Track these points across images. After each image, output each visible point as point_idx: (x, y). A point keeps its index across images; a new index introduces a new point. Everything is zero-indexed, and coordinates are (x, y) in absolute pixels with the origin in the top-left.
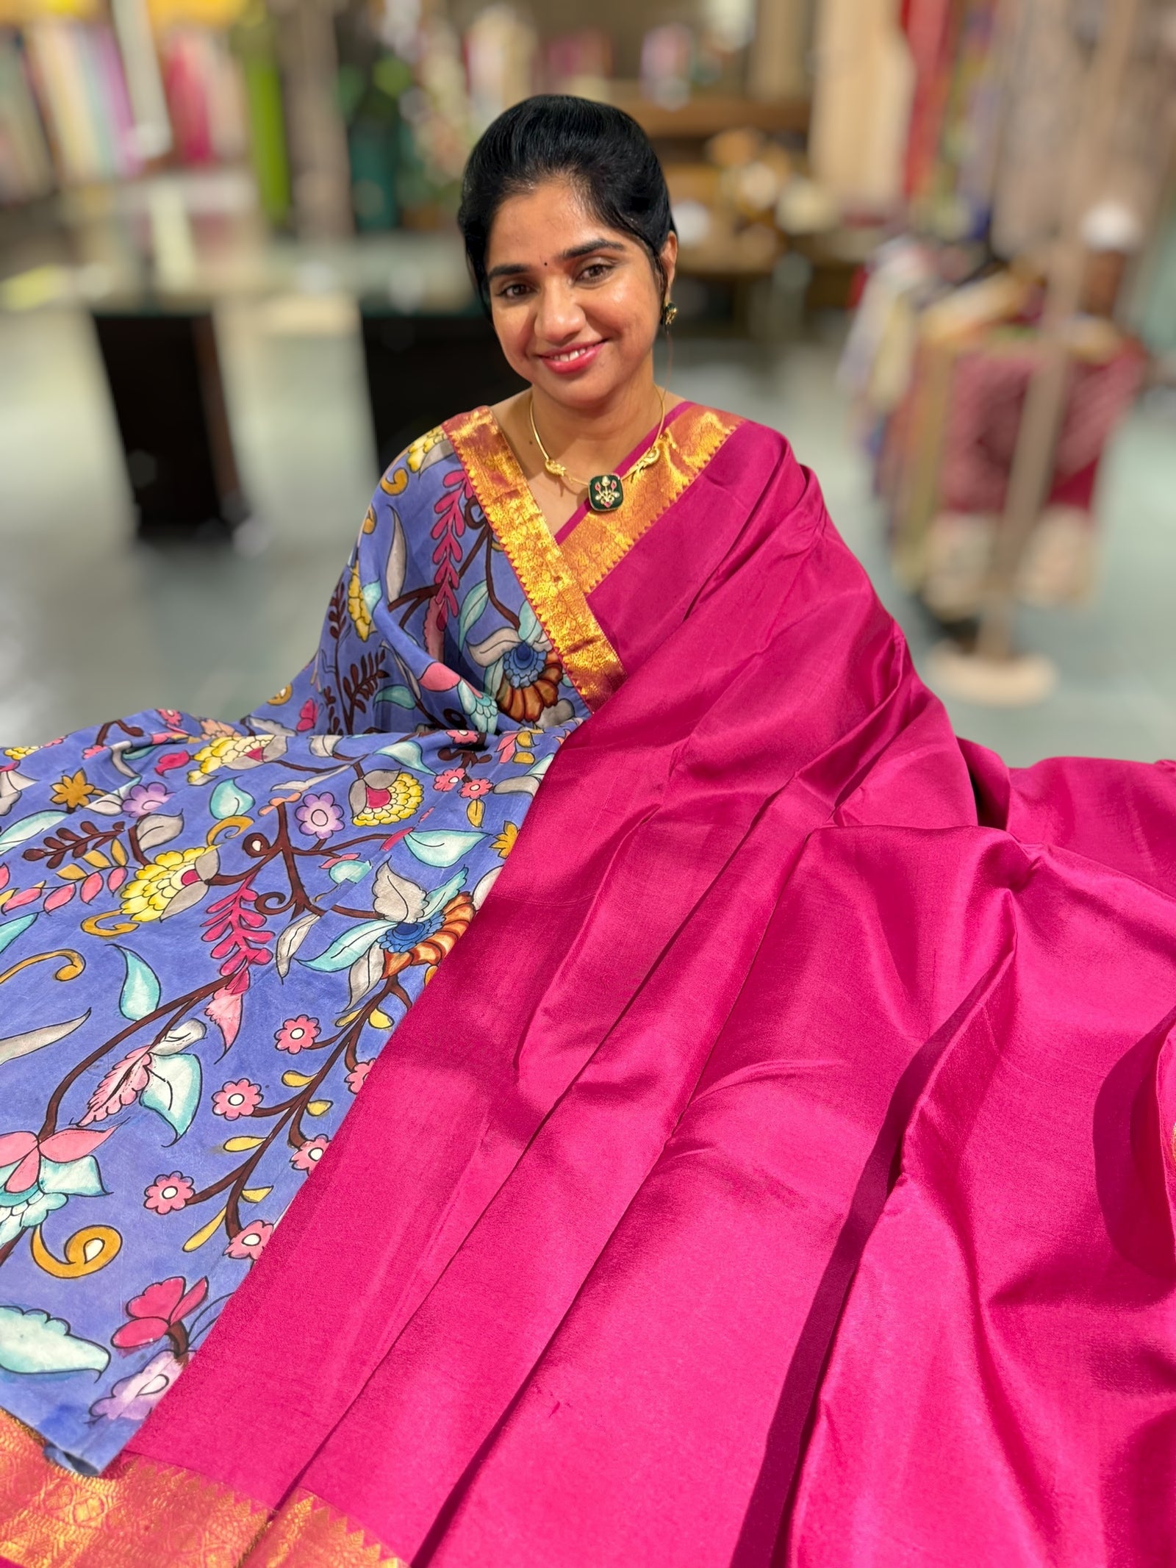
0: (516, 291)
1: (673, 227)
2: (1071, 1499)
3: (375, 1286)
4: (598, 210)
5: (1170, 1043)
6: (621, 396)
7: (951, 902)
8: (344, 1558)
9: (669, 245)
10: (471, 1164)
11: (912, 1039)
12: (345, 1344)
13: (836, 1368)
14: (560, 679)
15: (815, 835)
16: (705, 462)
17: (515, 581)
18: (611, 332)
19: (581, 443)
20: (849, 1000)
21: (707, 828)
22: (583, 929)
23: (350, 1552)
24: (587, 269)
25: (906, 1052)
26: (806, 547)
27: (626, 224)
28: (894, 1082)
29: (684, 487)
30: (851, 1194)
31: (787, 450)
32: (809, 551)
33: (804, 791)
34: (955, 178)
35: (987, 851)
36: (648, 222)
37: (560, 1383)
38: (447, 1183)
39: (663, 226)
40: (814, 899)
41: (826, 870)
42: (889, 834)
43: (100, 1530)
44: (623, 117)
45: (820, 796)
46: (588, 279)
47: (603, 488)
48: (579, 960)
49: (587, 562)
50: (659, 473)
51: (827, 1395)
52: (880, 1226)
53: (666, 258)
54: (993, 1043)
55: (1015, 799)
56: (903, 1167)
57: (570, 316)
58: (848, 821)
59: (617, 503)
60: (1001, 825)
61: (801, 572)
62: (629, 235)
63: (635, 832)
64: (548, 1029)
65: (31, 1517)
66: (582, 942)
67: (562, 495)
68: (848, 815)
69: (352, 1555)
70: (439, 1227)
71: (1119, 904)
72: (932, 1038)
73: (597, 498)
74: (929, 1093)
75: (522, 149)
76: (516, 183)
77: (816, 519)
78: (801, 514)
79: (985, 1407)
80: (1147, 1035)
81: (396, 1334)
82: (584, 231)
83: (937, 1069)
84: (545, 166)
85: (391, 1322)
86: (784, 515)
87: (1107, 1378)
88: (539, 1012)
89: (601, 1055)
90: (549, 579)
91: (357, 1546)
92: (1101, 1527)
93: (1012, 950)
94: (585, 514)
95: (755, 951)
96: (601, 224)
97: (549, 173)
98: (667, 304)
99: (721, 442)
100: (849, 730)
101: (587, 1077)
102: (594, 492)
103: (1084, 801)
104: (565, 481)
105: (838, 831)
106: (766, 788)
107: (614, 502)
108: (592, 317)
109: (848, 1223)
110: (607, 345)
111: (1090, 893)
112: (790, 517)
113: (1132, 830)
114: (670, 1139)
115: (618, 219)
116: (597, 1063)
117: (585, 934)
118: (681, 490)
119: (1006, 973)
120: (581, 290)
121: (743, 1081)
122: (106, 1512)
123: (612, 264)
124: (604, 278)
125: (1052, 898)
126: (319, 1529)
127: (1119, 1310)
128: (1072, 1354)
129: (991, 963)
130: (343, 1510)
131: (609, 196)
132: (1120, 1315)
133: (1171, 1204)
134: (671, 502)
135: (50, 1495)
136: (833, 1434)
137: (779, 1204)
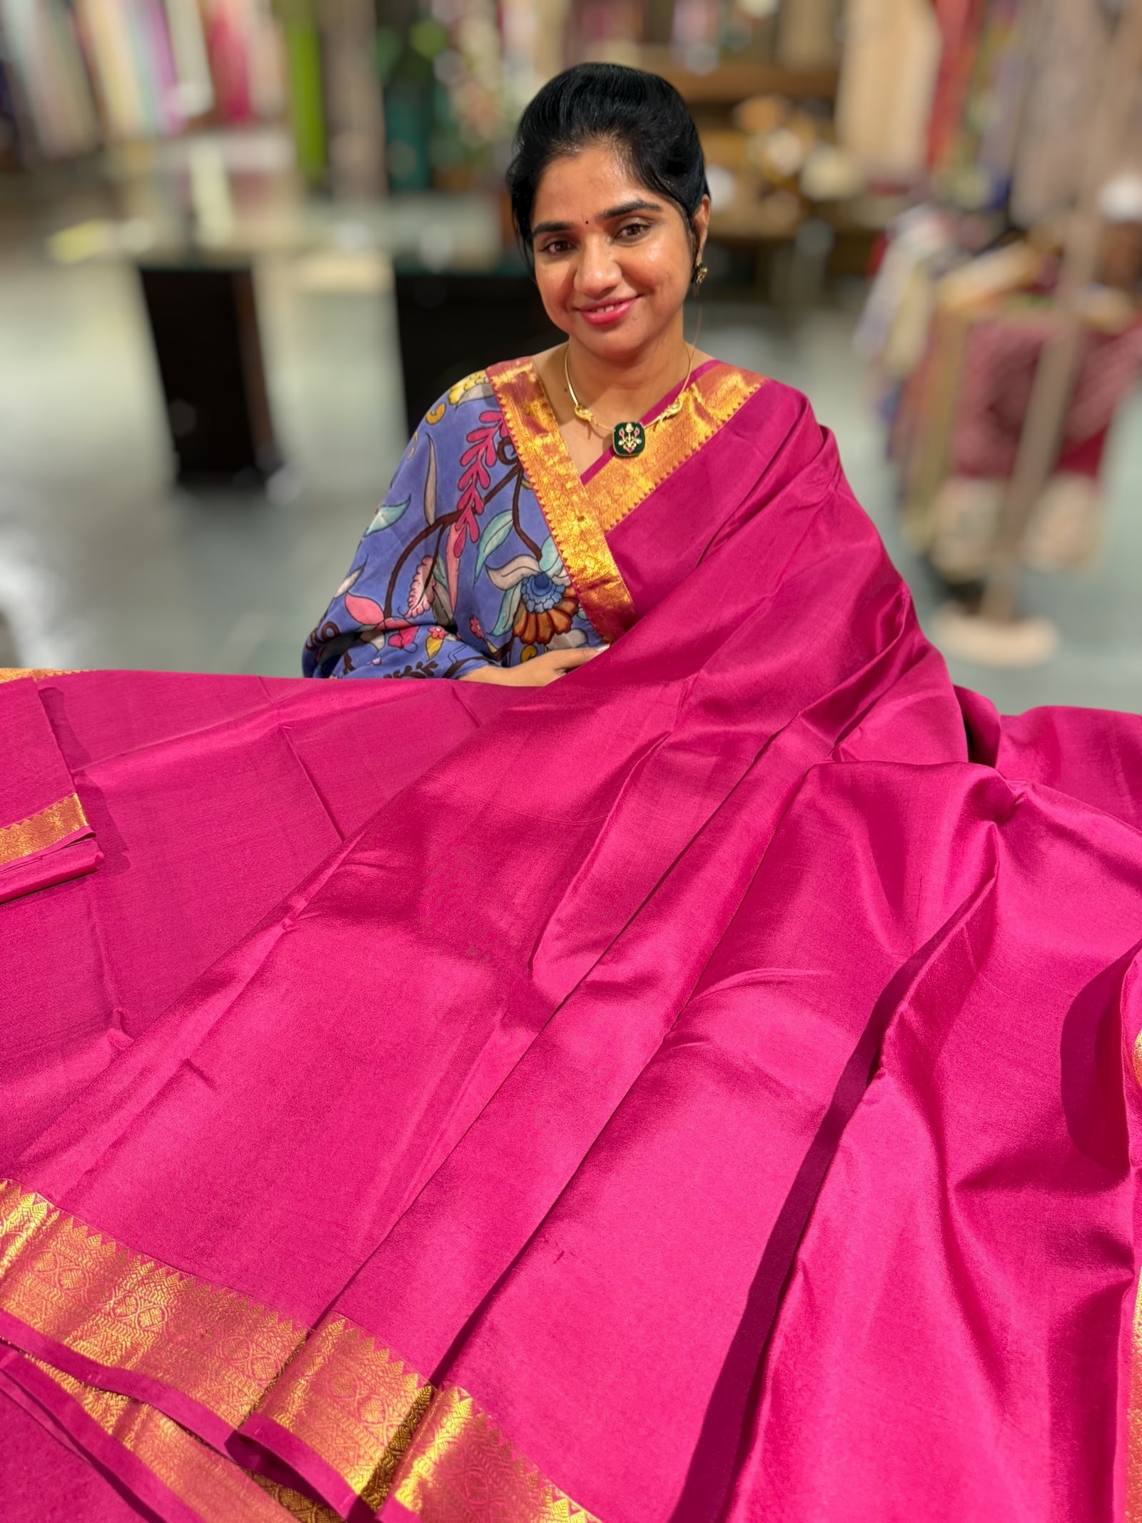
0: (558, 247)
1: (707, 191)
2: (1020, 1356)
3: (403, 1145)
4: (638, 173)
5: (1135, 965)
6: (652, 348)
7: (938, 831)
8: (372, 1370)
9: (703, 208)
10: (491, 1040)
11: (897, 956)
12: (375, 1194)
13: (813, 1232)
14: (575, 612)
15: (814, 770)
16: (729, 416)
17: (541, 517)
18: (644, 287)
19: (613, 393)
20: (839, 918)
21: (714, 759)
22: (595, 848)
23: (377, 1366)
24: (624, 228)
25: (890, 967)
26: (819, 500)
27: (662, 185)
29: (706, 438)
30: (833, 1089)
31: (808, 409)
32: (822, 504)
33: (805, 730)
34: (976, 147)
35: (974, 786)
36: (683, 185)
37: (568, 1234)
38: (465, 1059)
39: (698, 189)
40: (811, 827)
41: (826, 803)
42: (884, 770)
43: (162, 1335)
44: (665, 85)
45: (821, 735)
46: (625, 238)
47: (626, 435)
48: (589, 876)
49: (610, 503)
50: (683, 423)
51: (804, 1254)
52: (858, 1114)
53: (699, 220)
54: (972, 960)
55: (1004, 742)
56: (882, 1062)
57: (608, 271)
58: (845, 759)
59: (639, 448)
60: (991, 762)
61: (813, 524)
62: (666, 197)
63: (648, 759)
64: (558, 938)
66: (593, 860)
67: (589, 438)
68: (845, 752)
69: (379, 1369)
71: (1097, 840)
72: (915, 955)
73: (621, 443)
74: (909, 1000)
75: (570, 113)
76: (562, 146)
77: (830, 475)
78: (816, 469)
79: (946, 1273)
80: (1117, 961)
81: (420, 1187)
82: (624, 193)
83: (918, 979)
84: (590, 130)
85: (417, 1176)
86: (801, 468)
87: (1060, 1255)
88: (552, 920)
89: (608, 957)
90: (573, 518)
91: (383, 1362)
92: (1047, 1381)
93: (993, 877)
94: (611, 458)
95: (753, 872)
96: (640, 186)
97: (593, 136)
98: (698, 264)
100: (851, 675)
101: (595, 976)
102: (618, 438)
103: (1071, 746)
104: (591, 424)
105: (836, 767)
106: (769, 727)
107: (636, 448)
108: (628, 274)
109: (829, 1114)
110: (640, 300)
111: (1069, 827)
112: (806, 470)
113: (1114, 776)
114: (669, 1033)
115: (656, 182)
116: (604, 964)
117: (596, 853)
118: (703, 440)
119: (987, 897)
120: (620, 248)
121: (738, 986)
122: (166, 1320)
123: (649, 224)
124: (641, 237)
125: (1034, 831)
126: (350, 1346)
127: (1075, 1196)
128: (1030, 1233)
129: (973, 889)
130: (371, 1331)
131: (648, 159)
132: (1075, 1200)
133: (1127, 1105)
134: (693, 450)
135: (119, 1304)
136: (808, 1288)
137: (767, 1094)
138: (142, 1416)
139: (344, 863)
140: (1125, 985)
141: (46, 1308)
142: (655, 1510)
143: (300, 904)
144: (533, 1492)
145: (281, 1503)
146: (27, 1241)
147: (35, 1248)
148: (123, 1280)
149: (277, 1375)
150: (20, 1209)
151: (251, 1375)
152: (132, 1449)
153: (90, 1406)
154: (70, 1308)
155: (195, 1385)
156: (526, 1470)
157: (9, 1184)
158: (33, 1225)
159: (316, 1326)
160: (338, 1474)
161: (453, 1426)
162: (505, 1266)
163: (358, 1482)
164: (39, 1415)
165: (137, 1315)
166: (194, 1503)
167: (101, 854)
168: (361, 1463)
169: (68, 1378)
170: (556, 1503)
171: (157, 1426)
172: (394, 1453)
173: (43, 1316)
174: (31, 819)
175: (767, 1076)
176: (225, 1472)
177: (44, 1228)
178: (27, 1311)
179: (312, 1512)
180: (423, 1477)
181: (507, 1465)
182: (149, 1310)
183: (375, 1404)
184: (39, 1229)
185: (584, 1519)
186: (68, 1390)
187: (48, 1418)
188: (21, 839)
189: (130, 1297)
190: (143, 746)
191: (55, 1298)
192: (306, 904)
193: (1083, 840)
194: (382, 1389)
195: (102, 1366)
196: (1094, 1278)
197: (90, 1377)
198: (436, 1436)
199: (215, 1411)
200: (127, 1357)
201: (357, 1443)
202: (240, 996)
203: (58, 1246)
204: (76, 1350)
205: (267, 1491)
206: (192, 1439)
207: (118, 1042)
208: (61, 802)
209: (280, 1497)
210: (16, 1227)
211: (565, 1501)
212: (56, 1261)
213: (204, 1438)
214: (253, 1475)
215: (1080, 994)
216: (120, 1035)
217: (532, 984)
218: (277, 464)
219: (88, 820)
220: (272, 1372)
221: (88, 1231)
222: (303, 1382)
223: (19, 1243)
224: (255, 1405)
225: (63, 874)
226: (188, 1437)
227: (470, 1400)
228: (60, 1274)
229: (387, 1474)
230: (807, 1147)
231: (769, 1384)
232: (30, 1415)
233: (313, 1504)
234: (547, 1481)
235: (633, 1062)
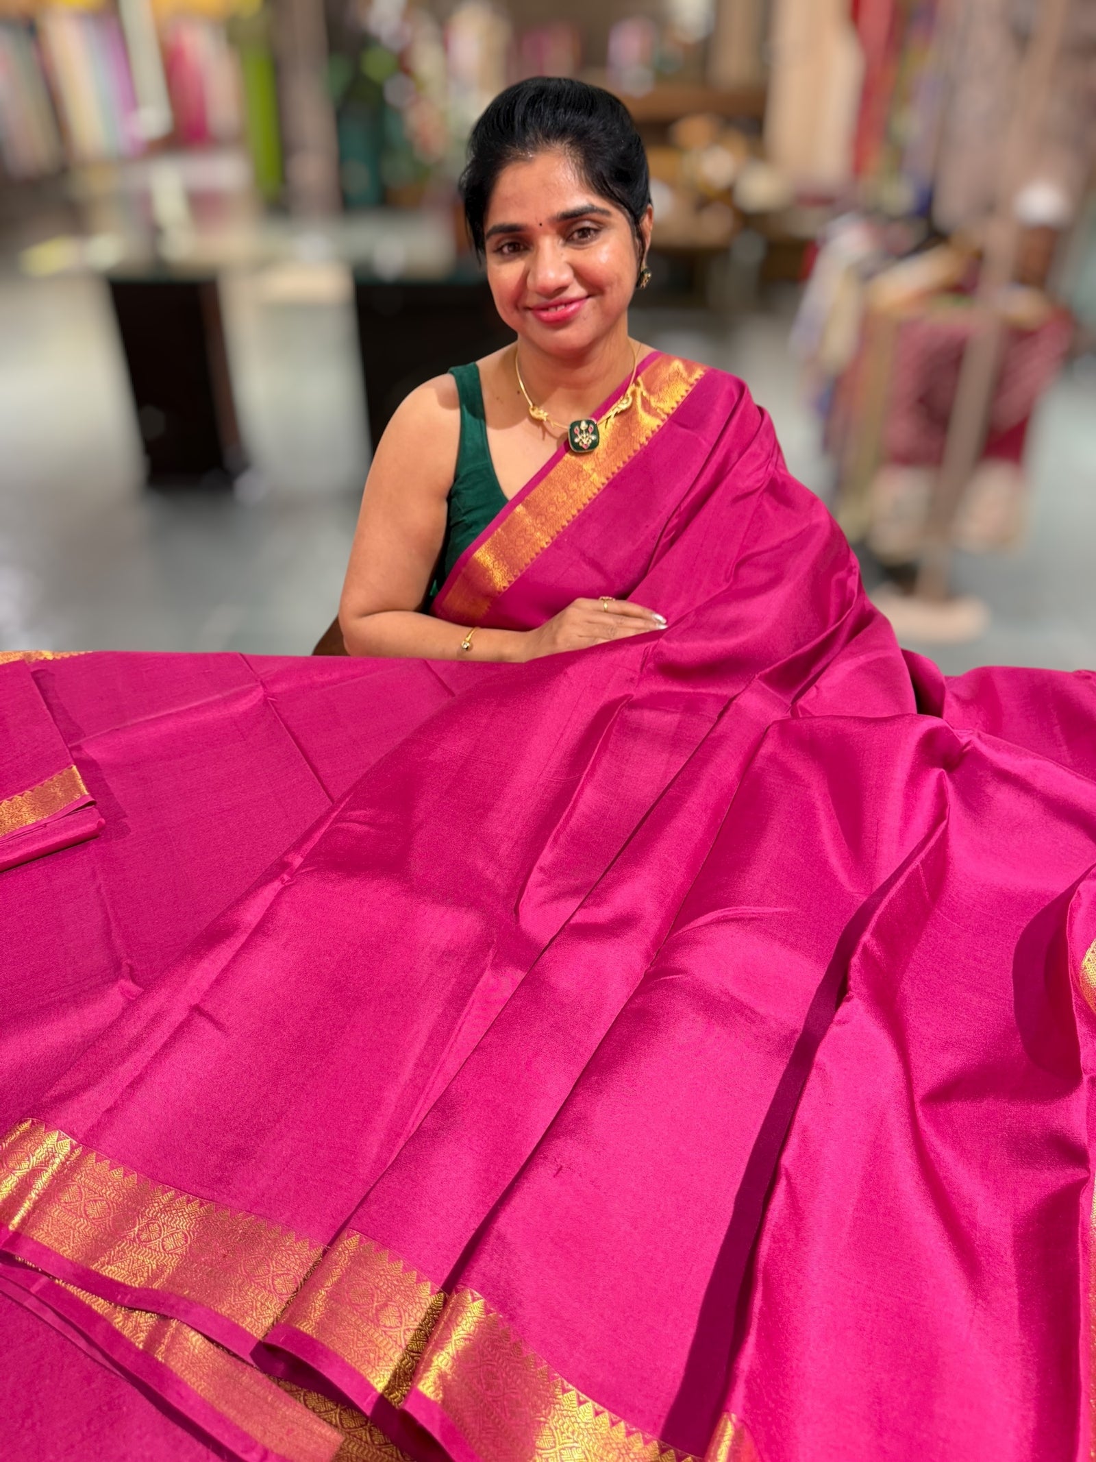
0: (511, 249)
1: (650, 201)
4: (589, 179)
5: (1079, 894)
6: (599, 349)
7: (892, 777)
8: (388, 1280)
9: (647, 216)
10: (483, 981)
11: (858, 895)
12: (381, 1122)
13: (794, 1141)
15: (774, 726)
16: (672, 408)
18: (595, 288)
19: (560, 393)
20: (803, 861)
21: (678, 717)
22: (572, 803)
23: (392, 1276)
24: (576, 231)
25: (851, 905)
26: (760, 484)
27: (612, 192)
28: (841, 928)
29: (653, 432)
30: (805, 1014)
31: (745, 392)
32: (765, 486)
33: (763, 691)
34: (899, 158)
35: (924, 736)
36: (630, 193)
37: (567, 1149)
38: (459, 999)
39: (643, 198)
40: (773, 780)
42: (839, 722)
45: (779, 696)
46: (577, 240)
47: (581, 432)
48: (568, 829)
49: (566, 499)
50: (630, 418)
51: (787, 1159)
52: (830, 1033)
53: (644, 228)
54: (927, 895)
55: (949, 698)
56: (849, 987)
57: (561, 271)
58: (803, 714)
59: (594, 444)
60: (938, 713)
61: (758, 509)
62: (615, 203)
64: (541, 884)
65: (128, 1248)
66: (570, 815)
67: (544, 438)
68: (804, 710)
69: (393, 1278)
70: (458, 1028)
71: (1040, 783)
72: (874, 893)
73: (576, 440)
74: (871, 931)
75: (524, 121)
76: (517, 152)
80: (1062, 894)
81: (423, 1115)
82: (575, 197)
83: (879, 912)
84: (544, 137)
85: (420, 1103)
87: (1021, 1158)
88: (535, 869)
89: (590, 901)
93: (945, 819)
94: (564, 455)
95: (721, 819)
96: (592, 192)
97: (547, 142)
98: (643, 269)
99: (687, 391)
101: (577, 919)
102: (573, 435)
103: (1010, 703)
104: (546, 424)
105: (794, 722)
106: (726, 691)
107: (591, 444)
108: (580, 275)
109: (802, 1036)
110: (590, 301)
111: (1013, 772)
114: (649, 968)
115: (606, 189)
116: (586, 907)
117: (574, 808)
118: (650, 434)
119: (939, 838)
120: (572, 250)
121: (712, 923)
122: (189, 1242)
123: (599, 228)
124: (591, 240)
125: (982, 776)
126: (365, 1258)
127: (1032, 1103)
128: (992, 1139)
129: (926, 831)
130: (385, 1244)
131: (599, 166)
132: (1033, 1107)
133: (1077, 1020)
134: (641, 445)
135: (142, 1230)
136: (791, 1191)
137: (742, 1020)
138: (171, 1330)
139: (336, 820)
140: (1071, 913)
141: (74, 1237)
142: (657, 1399)
143: (298, 861)
144: (543, 1385)
145: (306, 1406)
146: (52, 1175)
147: (61, 1181)
148: (146, 1208)
149: (297, 1289)
150: (45, 1146)
151: (273, 1290)
152: (163, 1361)
153: (120, 1324)
154: (97, 1236)
155: (220, 1301)
156: (536, 1365)
157: (33, 1123)
158: (57, 1161)
159: (332, 1243)
160: (361, 1375)
161: (468, 1325)
162: (507, 1183)
163: (380, 1383)
164: (71, 1335)
165: (160, 1240)
166: (223, 1408)
167: (103, 821)
168: (381, 1364)
169: (98, 1300)
170: (565, 1395)
171: (187, 1340)
172: (412, 1354)
173: (72, 1245)
174: (32, 791)
175: (742, 1003)
176: (252, 1380)
177: (68, 1163)
178: (56, 1240)
179: (336, 1413)
180: (443, 1370)
181: (519, 1360)
182: (172, 1234)
183: (391, 1310)
184: (63, 1164)
185: (591, 1409)
186: (99, 1311)
187: (81, 1338)
188: (24, 809)
189: (153, 1224)
190: (135, 721)
191: (82, 1227)
192: (303, 860)
193: (1028, 784)
194: (398, 1297)
195: (131, 1287)
196: (1055, 1178)
197: (119, 1297)
198: (453, 1333)
199: (240, 1324)
200: (155, 1277)
201: (377, 1346)
202: (245, 946)
203: (83, 1179)
204: (104, 1274)
205: (292, 1395)
206: (219, 1351)
207: (129, 992)
208: (61, 774)
209: (305, 1400)
210: (41, 1162)
211: (573, 1393)
212: (81, 1193)
213: (230, 1348)
214: (278, 1382)
215: (1028, 926)
216: (129, 985)
217: (519, 928)
218: (244, 465)
219: (89, 789)
220: (292, 1287)
221: (110, 1165)
222: (323, 1293)
223: (45, 1177)
224: (277, 1318)
225: (66, 840)
226: (216, 1348)
227: (482, 1300)
228: (85, 1205)
229: (406, 1374)
230: (782, 1068)
231: (760, 1276)
232: (63, 1335)
233: (337, 1406)
234: (556, 1375)
235: (617, 995)
